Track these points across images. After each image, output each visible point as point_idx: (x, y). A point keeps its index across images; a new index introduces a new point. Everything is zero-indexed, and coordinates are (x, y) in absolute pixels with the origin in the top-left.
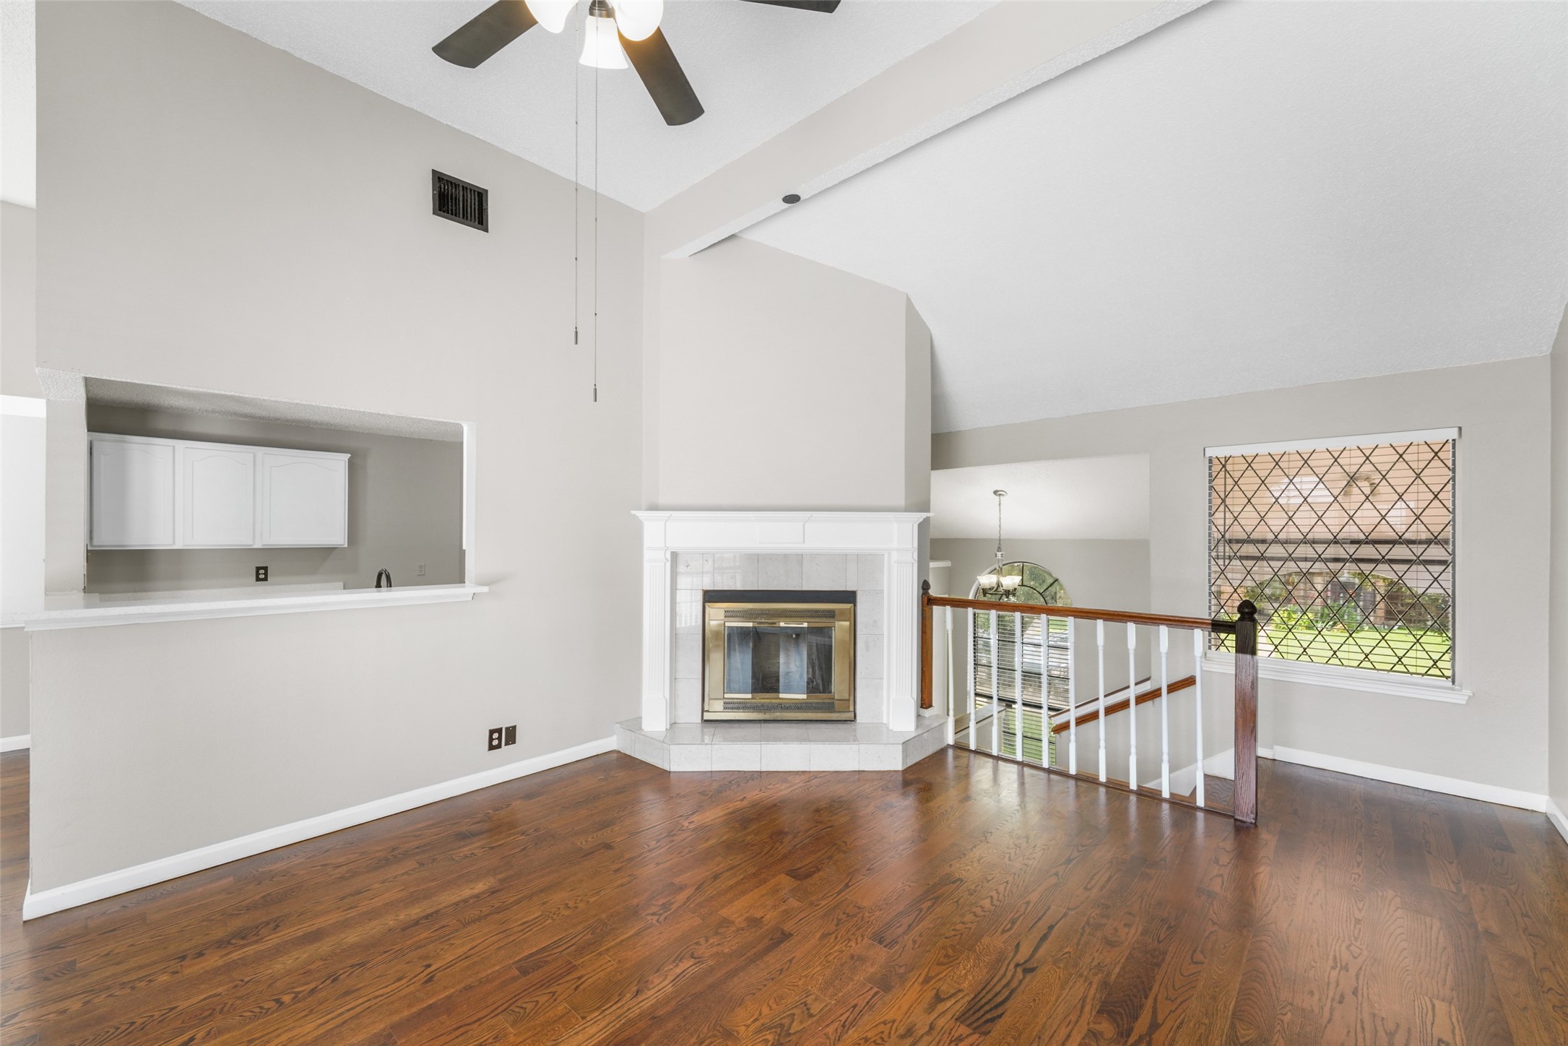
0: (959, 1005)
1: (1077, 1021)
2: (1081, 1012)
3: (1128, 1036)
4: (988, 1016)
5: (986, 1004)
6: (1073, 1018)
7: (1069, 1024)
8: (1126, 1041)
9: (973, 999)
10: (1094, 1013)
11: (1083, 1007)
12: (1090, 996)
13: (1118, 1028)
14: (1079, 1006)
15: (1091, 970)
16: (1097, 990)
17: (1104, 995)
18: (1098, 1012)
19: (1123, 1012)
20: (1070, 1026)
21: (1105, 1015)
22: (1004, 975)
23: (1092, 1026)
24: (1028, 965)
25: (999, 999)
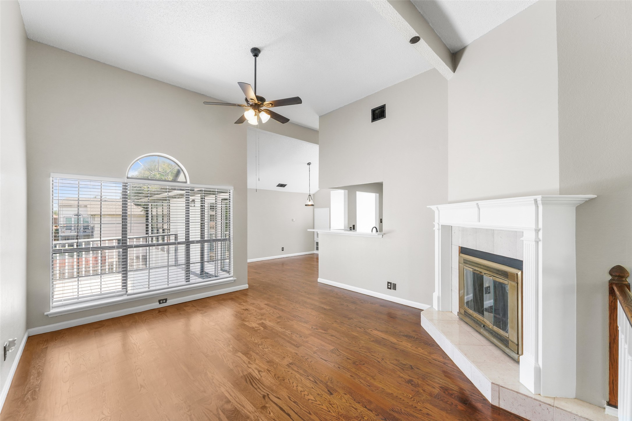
0: (256, 375)
1: (235, 400)
2: (238, 403)
3: (222, 411)
4: (248, 380)
5: (253, 381)
6: (237, 400)
7: (235, 397)
8: (220, 409)
9: (257, 379)
10: (236, 406)
11: (240, 405)
12: (244, 409)
13: (227, 410)
14: (241, 404)
15: (258, 417)
16: (246, 413)
17: (243, 414)
18: (236, 408)
19: (232, 416)
20: (234, 398)
21: (233, 409)
22: (264, 389)
23: (231, 403)
24: (266, 398)
25: (254, 384)
